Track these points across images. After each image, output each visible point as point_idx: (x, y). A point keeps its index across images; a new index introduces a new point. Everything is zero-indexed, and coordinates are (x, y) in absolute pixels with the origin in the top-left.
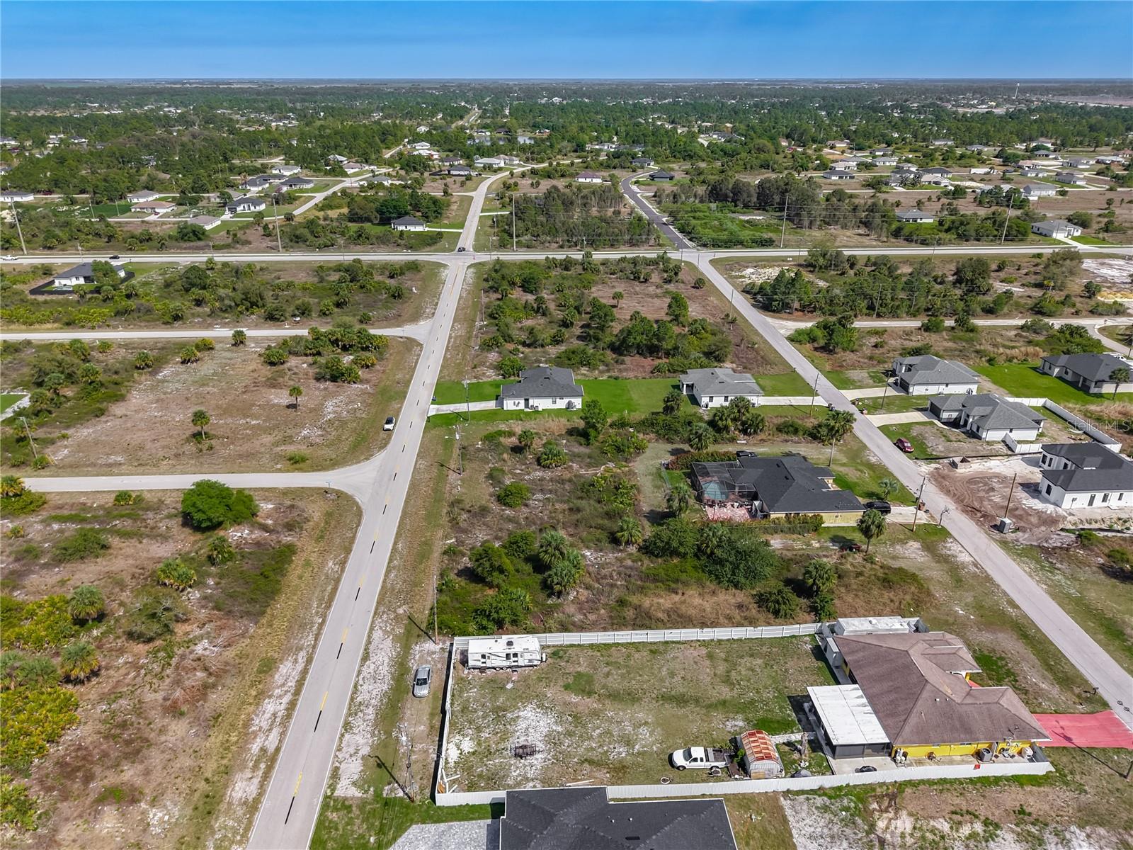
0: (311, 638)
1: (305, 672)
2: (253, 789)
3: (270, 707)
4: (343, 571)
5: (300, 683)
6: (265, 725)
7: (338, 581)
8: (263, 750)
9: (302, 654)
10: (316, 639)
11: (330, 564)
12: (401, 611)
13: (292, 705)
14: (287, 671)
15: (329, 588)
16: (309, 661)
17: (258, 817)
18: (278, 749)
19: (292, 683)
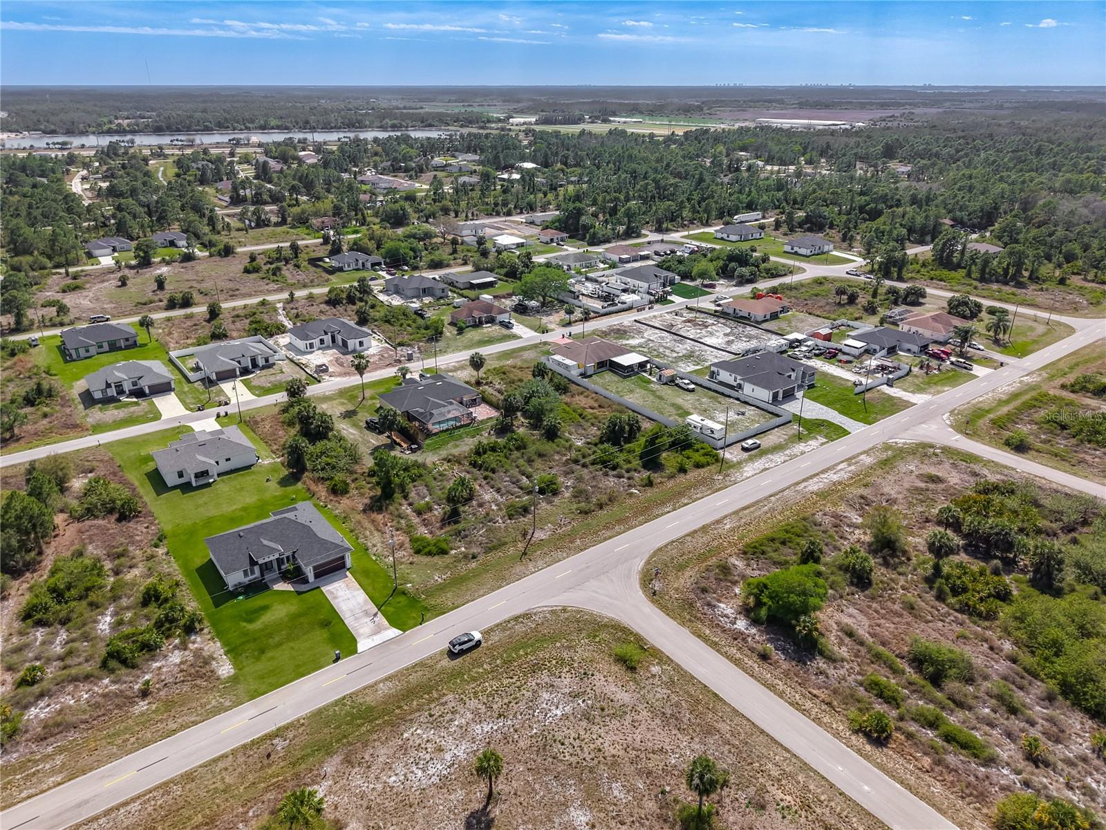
0: (786, 493)
1: (804, 480)
2: (863, 457)
3: (835, 478)
4: (725, 517)
5: (811, 477)
6: (843, 472)
7: (736, 513)
8: (849, 465)
9: (798, 488)
10: (783, 491)
11: (728, 526)
12: (720, 477)
13: (823, 472)
14: (814, 486)
15: (747, 511)
16: (798, 483)
17: (866, 448)
18: (842, 462)
19: (815, 480)
